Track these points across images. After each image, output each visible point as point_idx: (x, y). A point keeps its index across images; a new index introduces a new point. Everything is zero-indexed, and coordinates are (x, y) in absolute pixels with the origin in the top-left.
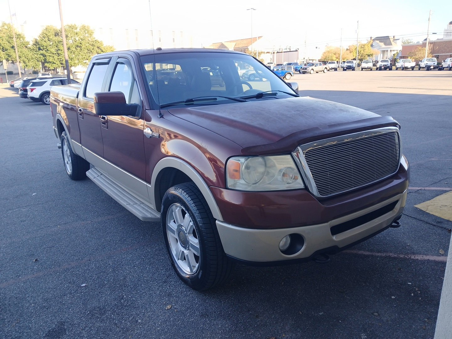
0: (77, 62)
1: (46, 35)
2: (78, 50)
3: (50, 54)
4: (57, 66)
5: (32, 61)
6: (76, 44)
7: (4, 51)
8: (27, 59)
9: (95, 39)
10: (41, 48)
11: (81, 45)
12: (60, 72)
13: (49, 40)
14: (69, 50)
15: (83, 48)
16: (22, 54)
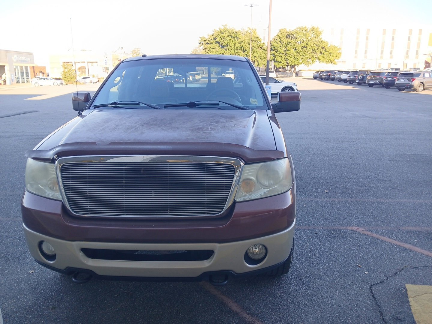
0: (300, 61)
1: (279, 37)
2: (304, 51)
3: (279, 54)
4: (283, 65)
5: (264, 60)
6: (303, 44)
7: (244, 52)
8: (260, 58)
9: (321, 40)
10: (273, 48)
11: (307, 45)
12: (288, 70)
13: (280, 42)
14: (296, 50)
15: (308, 48)
16: (257, 54)
